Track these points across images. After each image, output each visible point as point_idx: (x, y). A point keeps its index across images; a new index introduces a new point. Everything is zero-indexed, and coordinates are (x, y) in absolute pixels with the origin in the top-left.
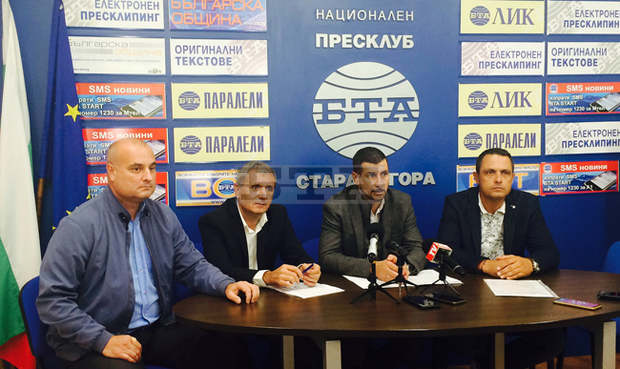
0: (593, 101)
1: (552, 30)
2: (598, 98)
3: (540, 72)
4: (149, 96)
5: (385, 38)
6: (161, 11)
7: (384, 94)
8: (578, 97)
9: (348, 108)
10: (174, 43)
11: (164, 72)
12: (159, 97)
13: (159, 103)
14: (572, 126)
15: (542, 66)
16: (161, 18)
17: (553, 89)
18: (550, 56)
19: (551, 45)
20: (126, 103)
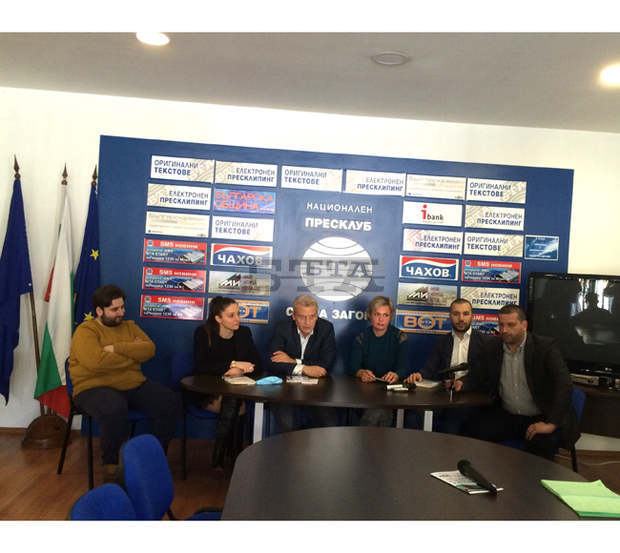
0: (496, 273)
1: (468, 224)
2: (501, 272)
3: (459, 251)
4: (196, 250)
5: (352, 223)
6: (209, 199)
8: (485, 270)
10: (215, 218)
11: (207, 236)
12: (203, 252)
14: (480, 290)
15: (460, 248)
16: (209, 204)
17: (468, 264)
18: (466, 242)
19: (467, 235)
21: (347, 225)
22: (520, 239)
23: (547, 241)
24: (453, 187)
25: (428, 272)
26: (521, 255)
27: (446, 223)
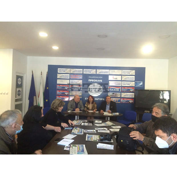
1: (123, 80)
2: (130, 90)
4: (67, 87)
6: (69, 76)
8: (127, 89)
10: (70, 80)
11: (69, 84)
14: (126, 93)
18: (122, 83)
20: (64, 87)
21: (97, 81)
22: (134, 82)
23: (140, 83)
24: (119, 72)
25: (114, 90)
26: (134, 86)
27: (118, 80)
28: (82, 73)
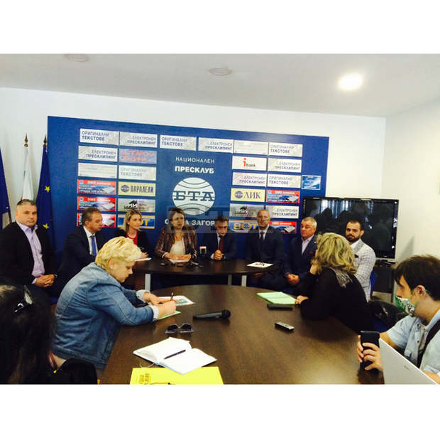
0: (286, 198)
1: (270, 169)
2: (288, 197)
3: (265, 185)
4: (110, 186)
5: (203, 169)
6: (116, 155)
7: (201, 190)
8: (280, 196)
9: (187, 194)
10: (120, 167)
11: (116, 177)
12: (114, 187)
13: (114, 189)
14: (277, 207)
15: (265, 183)
16: (116, 158)
17: (270, 192)
18: (269, 180)
19: (269, 175)
20: (101, 188)
21: (200, 170)
22: (299, 177)
23: (314, 179)
24: (261, 147)
26: (299, 187)
27: (257, 168)
28: (155, 146)
